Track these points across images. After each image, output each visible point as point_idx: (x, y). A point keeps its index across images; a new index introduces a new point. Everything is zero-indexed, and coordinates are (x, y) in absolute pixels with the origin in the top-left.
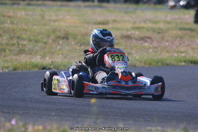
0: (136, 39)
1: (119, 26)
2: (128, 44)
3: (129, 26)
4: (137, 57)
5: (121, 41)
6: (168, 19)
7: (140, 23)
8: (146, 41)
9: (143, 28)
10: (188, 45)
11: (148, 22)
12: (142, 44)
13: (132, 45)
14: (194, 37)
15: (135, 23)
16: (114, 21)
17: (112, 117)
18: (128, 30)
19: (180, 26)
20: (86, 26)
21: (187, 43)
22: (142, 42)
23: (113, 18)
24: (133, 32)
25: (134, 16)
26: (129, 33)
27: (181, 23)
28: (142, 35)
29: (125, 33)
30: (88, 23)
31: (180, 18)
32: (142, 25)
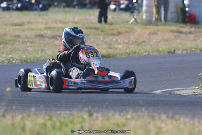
0: (48, 38)
1: (33, 26)
2: (41, 42)
3: (42, 26)
4: (50, 54)
5: (35, 40)
6: (76, 20)
7: (52, 23)
8: (57, 40)
9: (54, 28)
10: (93, 42)
11: (58, 23)
12: (53, 41)
13: (45, 43)
14: (98, 34)
15: (47, 23)
16: (29, 23)
17: (27, 105)
18: (41, 30)
19: (86, 25)
20: (4, 27)
21: (92, 40)
22: (53, 40)
23: (28, 20)
24: (46, 32)
25: (46, 18)
26: (42, 32)
27: (87, 23)
28: (54, 34)
29: (39, 33)
30: (6, 25)
31: (86, 19)
32: (53, 25)
